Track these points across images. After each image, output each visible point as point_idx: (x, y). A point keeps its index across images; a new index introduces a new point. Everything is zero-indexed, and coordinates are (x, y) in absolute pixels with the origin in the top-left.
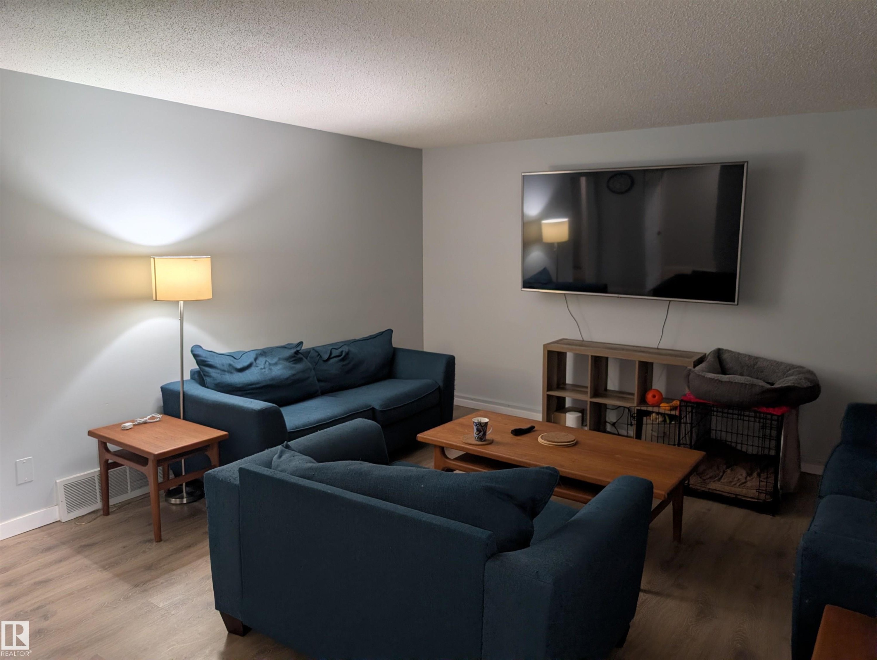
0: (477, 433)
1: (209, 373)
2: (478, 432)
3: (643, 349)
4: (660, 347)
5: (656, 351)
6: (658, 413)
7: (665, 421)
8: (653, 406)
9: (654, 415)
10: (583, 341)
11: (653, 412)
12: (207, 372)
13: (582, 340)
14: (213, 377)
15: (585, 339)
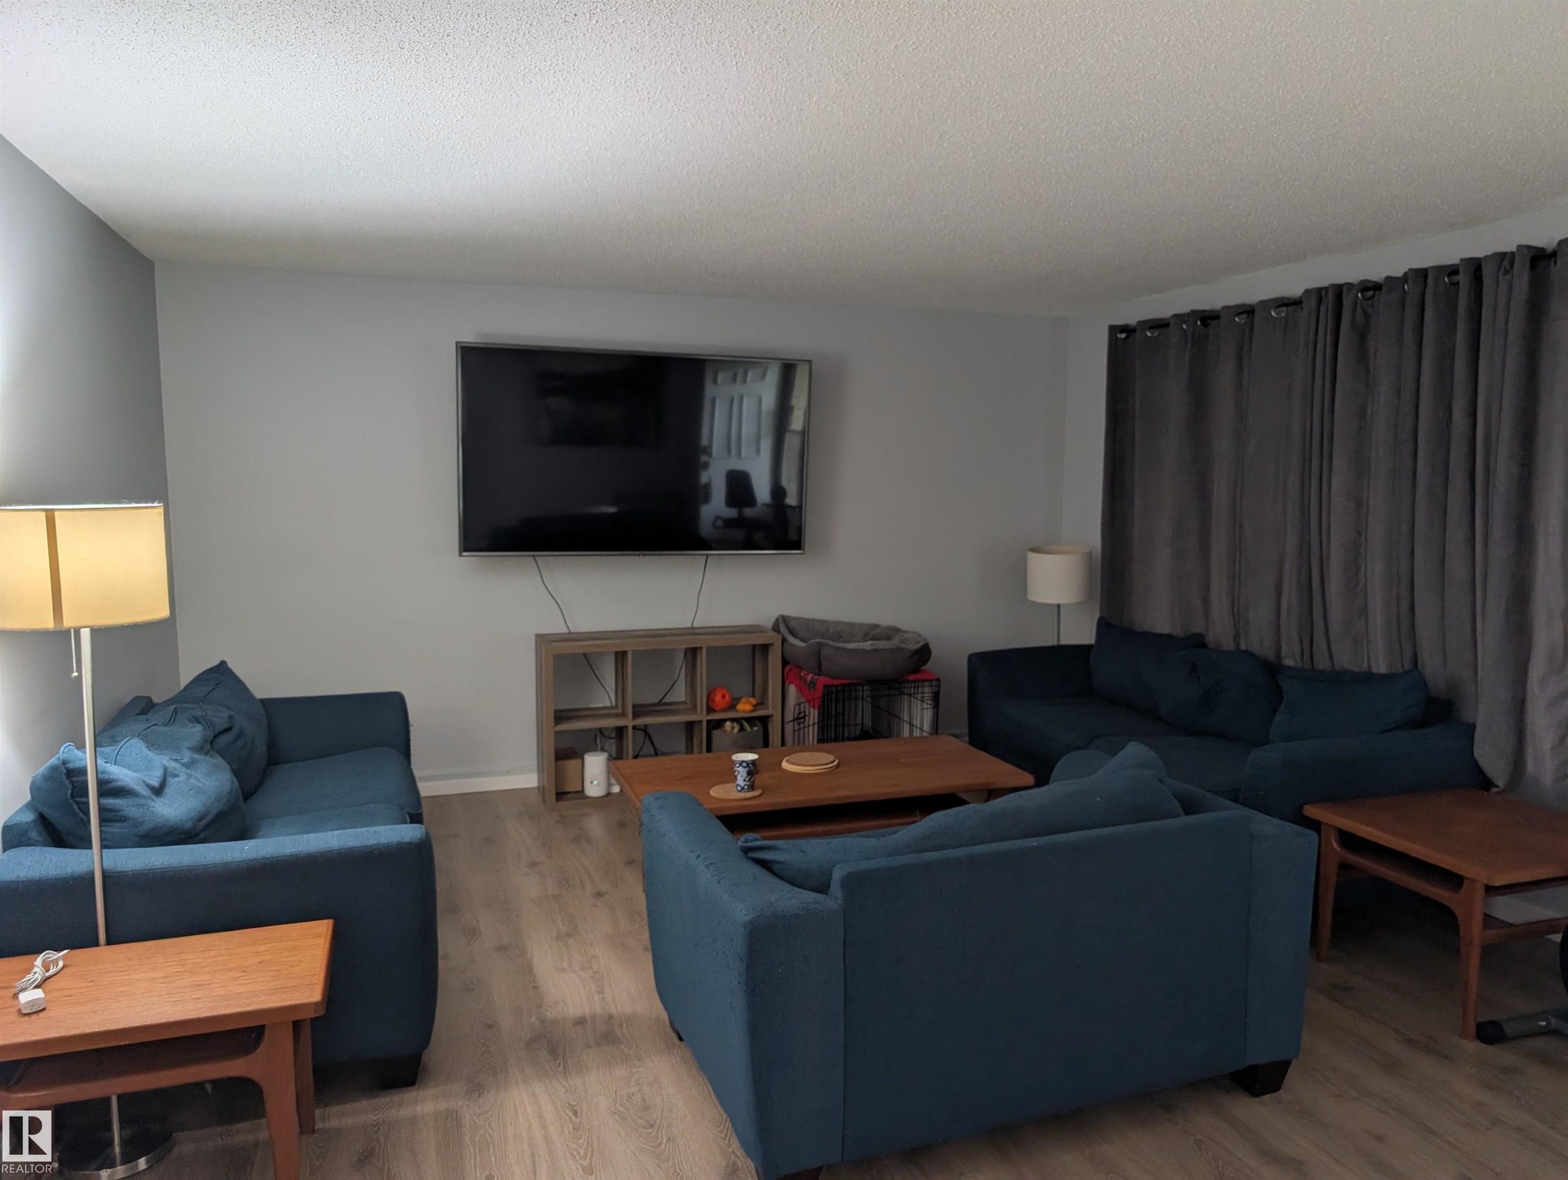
0: (747, 779)
1: (119, 811)
2: (749, 777)
3: (675, 632)
4: (695, 625)
5: (690, 631)
6: (733, 720)
7: (742, 729)
8: (725, 710)
9: (728, 724)
10: (570, 633)
11: (725, 720)
12: (111, 810)
13: (567, 631)
14: (134, 819)
15: (572, 630)
